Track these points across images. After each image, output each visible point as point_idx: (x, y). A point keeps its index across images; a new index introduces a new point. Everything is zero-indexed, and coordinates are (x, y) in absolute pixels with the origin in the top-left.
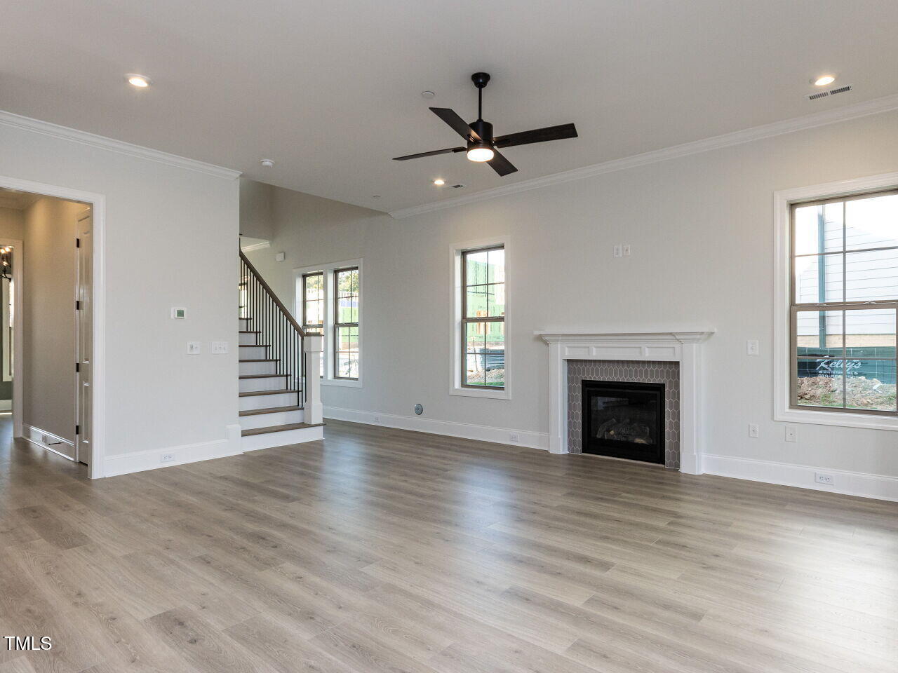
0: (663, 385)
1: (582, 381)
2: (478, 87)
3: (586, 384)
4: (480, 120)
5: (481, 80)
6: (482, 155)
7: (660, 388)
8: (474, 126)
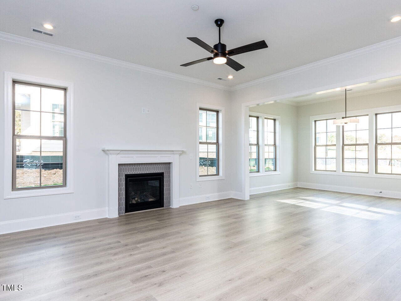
0: (163, 173)
1: (125, 175)
2: (218, 26)
3: (127, 176)
4: (220, 43)
5: (219, 23)
6: (221, 61)
7: (162, 174)
8: (216, 47)
